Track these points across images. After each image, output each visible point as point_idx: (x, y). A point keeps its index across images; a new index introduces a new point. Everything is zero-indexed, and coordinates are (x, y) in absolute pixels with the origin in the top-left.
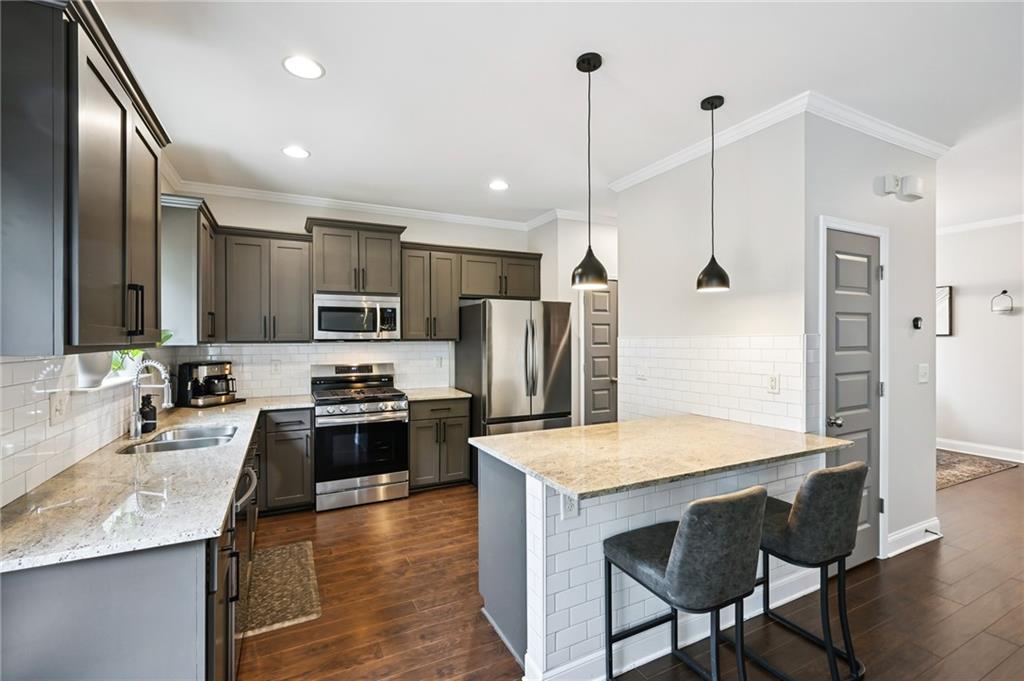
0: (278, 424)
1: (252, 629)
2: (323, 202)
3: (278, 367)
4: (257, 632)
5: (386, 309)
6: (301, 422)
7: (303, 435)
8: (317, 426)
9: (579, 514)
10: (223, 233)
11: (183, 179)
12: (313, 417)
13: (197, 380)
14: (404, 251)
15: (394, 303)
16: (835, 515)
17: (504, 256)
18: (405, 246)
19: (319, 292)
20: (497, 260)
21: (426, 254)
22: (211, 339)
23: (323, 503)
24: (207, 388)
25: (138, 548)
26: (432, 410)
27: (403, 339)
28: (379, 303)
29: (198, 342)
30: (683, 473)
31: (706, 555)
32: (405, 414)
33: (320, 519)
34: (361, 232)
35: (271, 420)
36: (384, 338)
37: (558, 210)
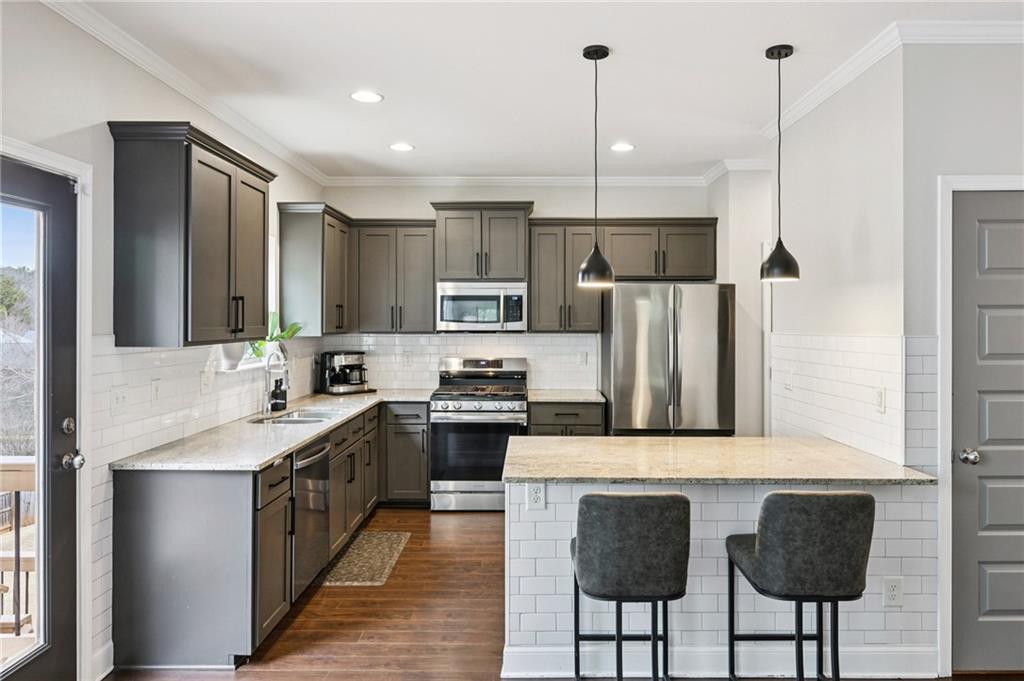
0: (397, 416)
1: (330, 581)
2: (455, 180)
3: (410, 359)
4: (333, 584)
5: (511, 297)
6: (418, 416)
7: (419, 428)
8: (432, 421)
9: (546, 508)
10: (357, 226)
11: (328, 175)
12: (429, 412)
13: (334, 369)
14: (533, 228)
15: (519, 289)
16: (799, 543)
17: (662, 225)
18: (533, 223)
19: (442, 280)
20: (654, 230)
21: (559, 230)
22: (339, 330)
23: (437, 502)
24: (342, 377)
25: (216, 469)
26: (557, 415)
27: (530, 329)
28: (502, 290)
29: (323, 333)
30: (630, 477)
31: (598, 544)
32: (524, 416)
33: (434, 518)
34: (484, 212)
35: (391, 412)
36: (509, 329)
37: (725, 160)
